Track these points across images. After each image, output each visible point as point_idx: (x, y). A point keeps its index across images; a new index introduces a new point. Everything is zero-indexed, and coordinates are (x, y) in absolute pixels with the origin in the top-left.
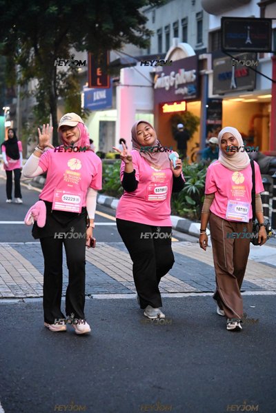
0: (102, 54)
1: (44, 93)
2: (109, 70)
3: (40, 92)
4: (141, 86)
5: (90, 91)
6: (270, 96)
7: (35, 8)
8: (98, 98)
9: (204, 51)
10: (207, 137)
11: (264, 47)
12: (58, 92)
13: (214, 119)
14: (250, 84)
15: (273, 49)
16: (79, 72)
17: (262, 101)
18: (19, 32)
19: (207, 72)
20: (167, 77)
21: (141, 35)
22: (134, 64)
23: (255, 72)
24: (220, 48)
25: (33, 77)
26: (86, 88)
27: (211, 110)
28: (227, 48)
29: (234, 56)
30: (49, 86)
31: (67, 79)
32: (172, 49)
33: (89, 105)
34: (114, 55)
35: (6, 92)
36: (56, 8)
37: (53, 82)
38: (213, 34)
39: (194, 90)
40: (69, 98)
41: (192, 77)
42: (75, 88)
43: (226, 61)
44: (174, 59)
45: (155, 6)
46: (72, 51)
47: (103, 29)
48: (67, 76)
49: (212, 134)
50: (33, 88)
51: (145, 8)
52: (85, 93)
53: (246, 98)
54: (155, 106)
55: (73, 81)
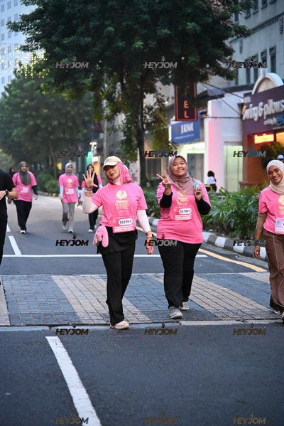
0: (188, 87)
1: (131, 127)
2: (195, 103)
3: (127, 127)
4: (229, 118)
5: (177, 124)
7: (121, 44)
8: (185, 131)
12: (145, 126)
16: (167, 106)
18: (105, 68)
21: (228, 66)
22: (222, 96)
25: (119, 112)
26: (173, 122)
30: (136, 120)
31: (153, 113)
32: (260, 79)
33: (177, 138)
34: (200, 88)
35: (93, 127)
36: (142, 43)
37: (139, 116)
39: (283, 121)
40: (156, 132)
42: (162, 122)
44: (262, 89)
45: (241, 37)
46: (158, 85)
47: (189, 62)
48: (154, 110)
50: (120, 123)
51: (230, 39)
52: (173, 126)
54: (243, 138)
55: (160, 115)
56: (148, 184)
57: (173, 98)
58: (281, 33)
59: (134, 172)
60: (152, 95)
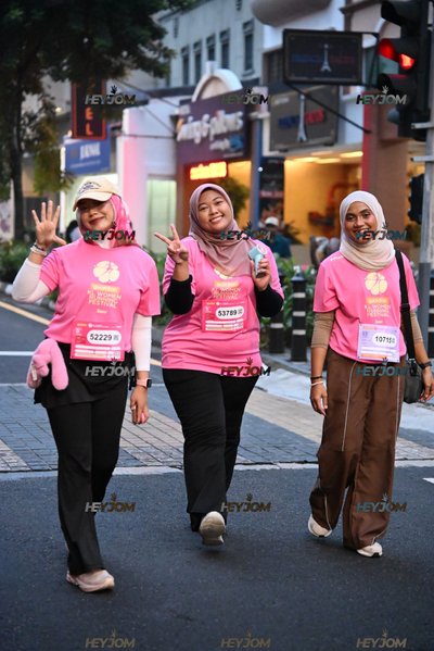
0: (93, 86)
1: (1, 146)
2: (104, 112)
4: (156, 137)
5: (74, 144)
6: (359, 154)
8: (87, 155)
9: (256, 82)
10: (261, 217)
11: (350, 77)
12: (23, 145)
13: (272, 189)
14: (328, 135)
15: (364, 80)
16: (58, 114)
17: (348, 162)
19: (260, 116)
20: (197, 124)
21: (156, 56)
22: (145, 103)
23: (335, 117)
24: (281, 79)
26: (68, 139)
27: (266, 176)
28: (293, 78)
29: (304, 91)
30: (10, 135)
31: (39, 123)
32: (204, 78)
33: (74, 166)
36: (21, 13)
37: (15, 129)
38: (269, 56)
39: (240, 145)
40: (41, 155)
41: (236, 123)
42: (50, 138)
43: (291, 98)
44: (208, 94)
45: (178, 11)
46: (46, 80)
47: (96, 46)
48: (38, 120)
49: (269, 213)
51: (163, 13)
52: (67, 147)
53: (322, 157)
54: (178, 168)
55: (48, 128)
56: (27, 238)
57: (68, 103)
58: (239, 9)
59: (4, 217)
60: (36, 97)
